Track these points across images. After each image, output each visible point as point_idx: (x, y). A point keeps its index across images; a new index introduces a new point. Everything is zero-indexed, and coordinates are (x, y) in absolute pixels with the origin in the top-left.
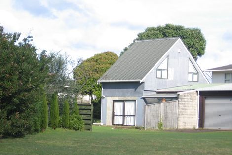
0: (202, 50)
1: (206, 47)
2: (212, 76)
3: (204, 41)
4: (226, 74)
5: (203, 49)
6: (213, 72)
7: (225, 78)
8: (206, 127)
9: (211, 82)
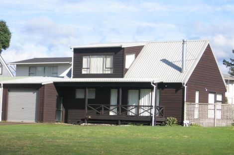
0: (7, 43)
1: (11, 39)
2: (17, 69)
3: (9, 34)
4: (30, 67)
5: (8, 41)
6: (17, 65)
7: (29, 71)
8: (9, 120)
9: (15, 75)
